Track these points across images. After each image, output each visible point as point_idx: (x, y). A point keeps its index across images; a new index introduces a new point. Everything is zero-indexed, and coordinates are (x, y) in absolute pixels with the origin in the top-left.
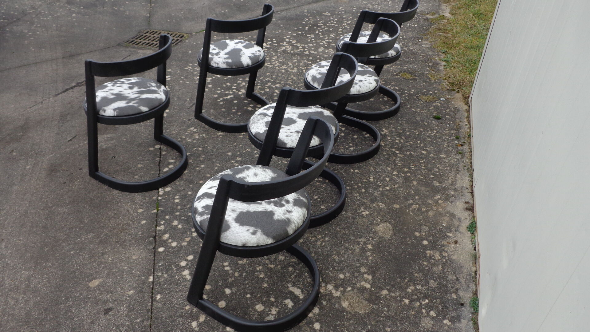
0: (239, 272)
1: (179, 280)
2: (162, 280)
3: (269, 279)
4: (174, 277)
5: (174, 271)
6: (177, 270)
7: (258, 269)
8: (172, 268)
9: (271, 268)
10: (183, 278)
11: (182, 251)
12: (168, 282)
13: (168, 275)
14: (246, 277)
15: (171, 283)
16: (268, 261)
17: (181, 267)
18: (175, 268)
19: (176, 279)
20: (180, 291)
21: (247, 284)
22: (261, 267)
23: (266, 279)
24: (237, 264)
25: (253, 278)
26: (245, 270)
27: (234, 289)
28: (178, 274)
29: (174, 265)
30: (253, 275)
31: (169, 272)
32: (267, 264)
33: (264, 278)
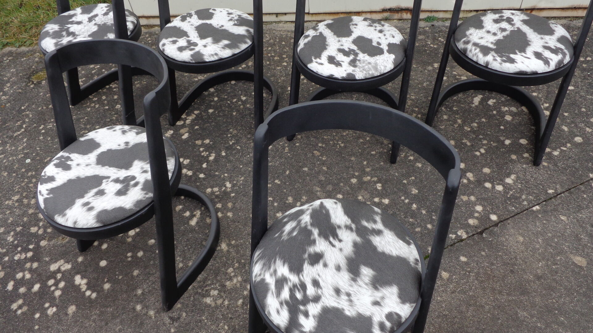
0: (481, 141)
1: (522, 183)
2: (531, 197)
3: (475, 120)
4: (520, 189)
5: (514, 192)
6: (511, 190)
7: (469, 129)
8: (512, 195)
9: (462, 121)
10: (517, 181)
11: (484, 196)
12: (529, 191)
13: (522, 195)
14: (483, 134)
15: (529, 188)
16: (455, 125)
17: (505, 188)
18: (509, 193)
19: (521, 186)
20: (532, 177)
21: (490, 131)
22: (466, 128)
23: (477, 121)
24: (472, 145)
25: (482, 130)
26: (476, 138)
27: (502, 138)
28: (515, 187)
29: (507, 195)
30: (479, 130)
31: (518, 195)
32: (459, 125)
33: (476, 123)
